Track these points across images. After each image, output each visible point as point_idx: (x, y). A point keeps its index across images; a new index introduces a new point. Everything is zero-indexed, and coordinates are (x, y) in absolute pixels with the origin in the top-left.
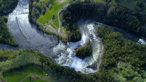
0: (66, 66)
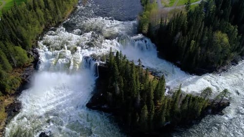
0: (38, 56)
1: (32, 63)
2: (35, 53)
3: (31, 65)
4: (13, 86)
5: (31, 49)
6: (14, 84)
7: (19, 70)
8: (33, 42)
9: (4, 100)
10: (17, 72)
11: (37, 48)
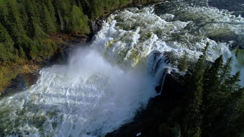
0: (99, 29)
1: (86, 34)
2: (98, 25)
3: (83, 37)
4: (42, 51)
5: (97, 19)
6: (44, 50)
7: (65, 36)
8: (105, 13)
9: (23, 65)
10: (61, 38)
11: (105, 20)
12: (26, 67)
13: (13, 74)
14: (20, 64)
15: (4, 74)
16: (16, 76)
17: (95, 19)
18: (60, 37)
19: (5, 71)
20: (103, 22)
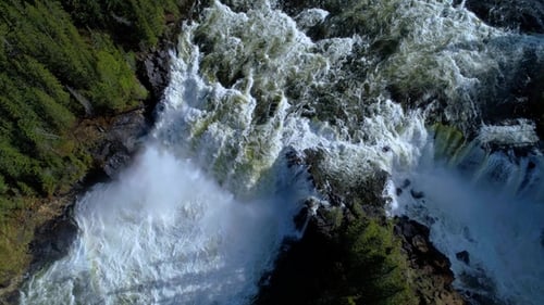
0: (165, 82)
2: (161, 69)
3: (138, 108)
5: (154, 48)
7: (98, 120)
9: (38, 208)
10: (91, 127)
11: (172, 49)
12: (44, 208)
13: (27, 233)
14: (30, 209)
15: (11, 240)
16: (32, 233)
17: (151, 52)
18: (88, 125)
19: (10, 235)
20: (170, 57)
